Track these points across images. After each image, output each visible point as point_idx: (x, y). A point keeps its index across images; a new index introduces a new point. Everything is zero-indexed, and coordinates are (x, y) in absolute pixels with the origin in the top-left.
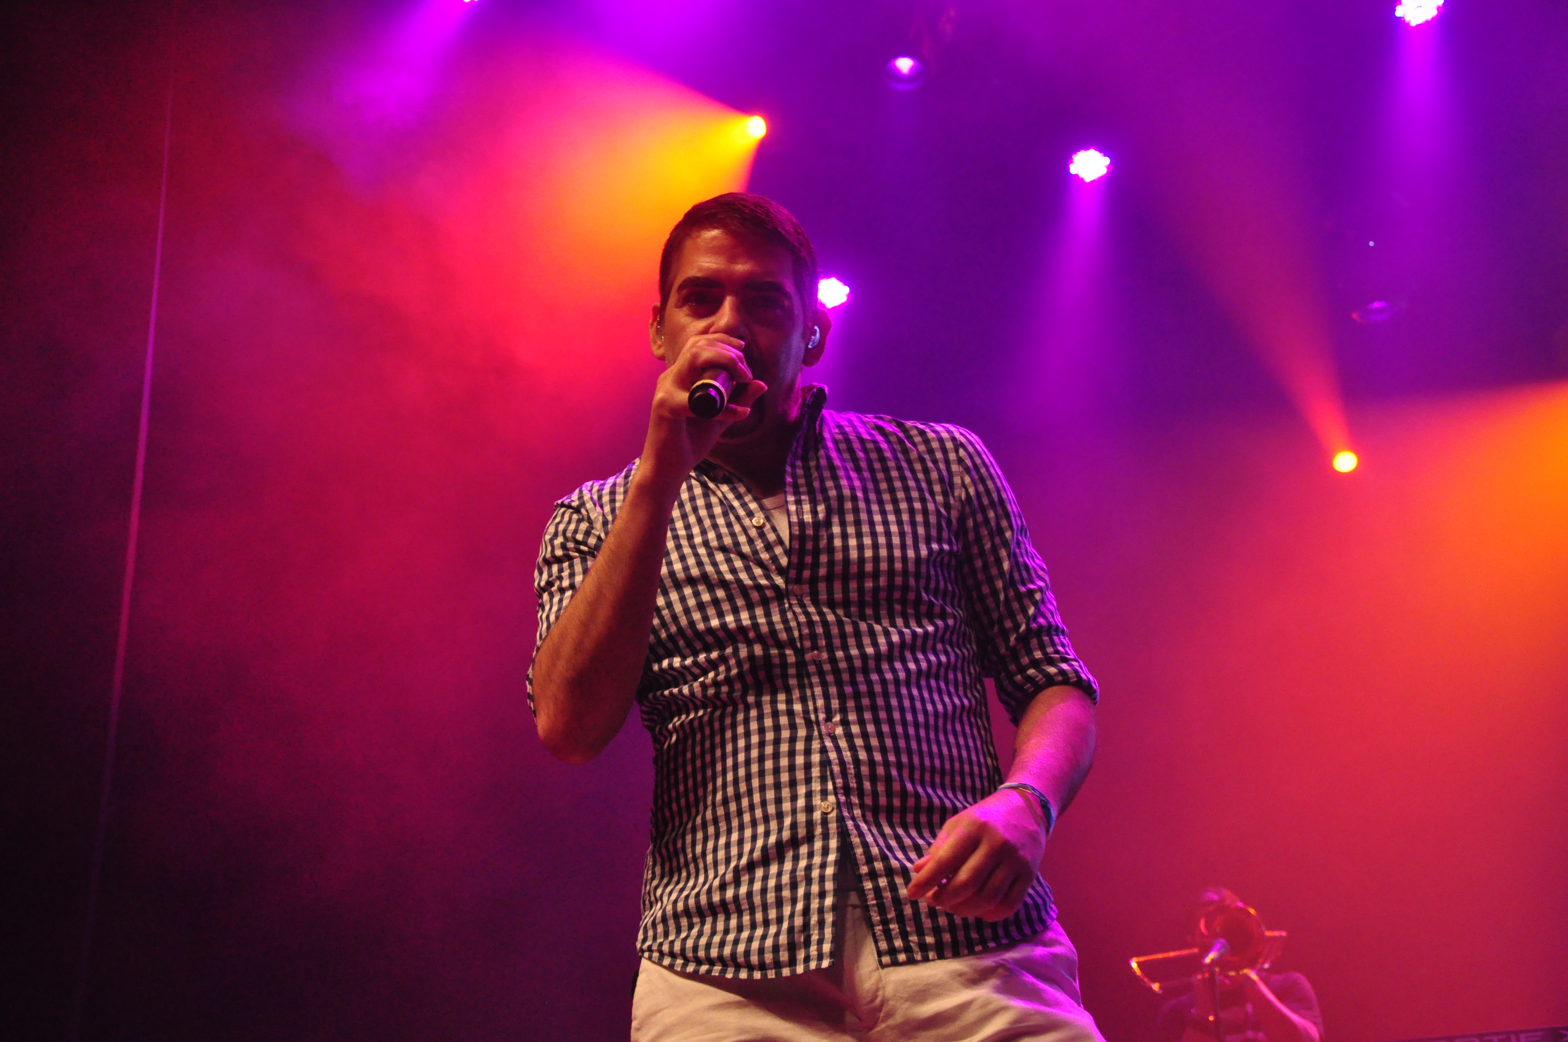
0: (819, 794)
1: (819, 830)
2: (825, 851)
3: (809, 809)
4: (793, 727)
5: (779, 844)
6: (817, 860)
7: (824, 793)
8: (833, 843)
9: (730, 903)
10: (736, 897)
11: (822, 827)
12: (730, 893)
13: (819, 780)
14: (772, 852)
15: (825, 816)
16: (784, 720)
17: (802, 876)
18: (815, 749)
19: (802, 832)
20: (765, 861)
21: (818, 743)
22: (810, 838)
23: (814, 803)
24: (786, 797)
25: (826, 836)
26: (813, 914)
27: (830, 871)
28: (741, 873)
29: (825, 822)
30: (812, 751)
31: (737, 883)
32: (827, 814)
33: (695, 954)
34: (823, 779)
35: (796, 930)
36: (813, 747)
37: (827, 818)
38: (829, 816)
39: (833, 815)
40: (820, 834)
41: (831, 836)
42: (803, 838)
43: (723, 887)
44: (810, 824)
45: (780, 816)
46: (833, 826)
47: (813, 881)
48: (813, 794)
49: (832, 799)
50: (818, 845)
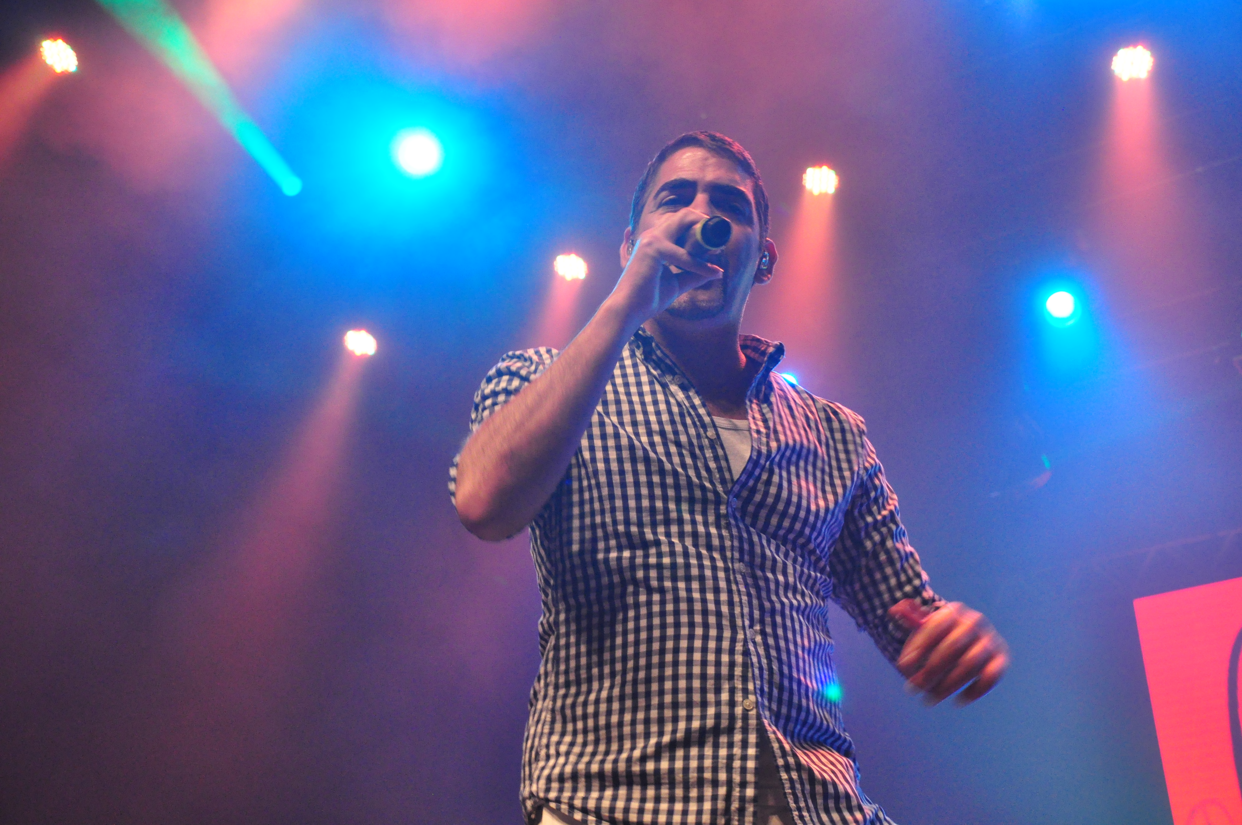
0: (741, 692)
1: (739, 724)
2: (745, 744)
3: (732, 704)
4: (720, 627)
5: (703, 730)
6: (737, 751)
7: (745, 692)
8: (752, 738)
9: (650, 775)
10: (657, 771)
11: (743, 722)
12: (650, 766)
13: (741, 679)
14: (695, 736)
15: (746, 712)
16: (712, 620)
17: (723, 764)
18: (738, 651)
19: (724, 723)
20: (687, 743)
21: (741, 646)
22: (730, 730)
23: (736, 699)
24: (710, 688)
25: (745, 730)
26: (734, 801)
27: (751, 764)
28: (663, 749)
29: (745, 717)
30: (736, 652)
31: (657, 757)
32: (748, 711)
33: (611, 815)
34: (745, 679)
35: (719, 812)
36: (736, 648)
37: (747, 715)
38: (750, 713)
39: (753, 713)
40: (740, 728)
41: (750, 731)
42: (724, 728)
43: (643, 759)
44: (732, 717)
45: (704, 704)
46: (753, 722)
47: (734, 770)
48: (736, 690)
49: (752, 698)
50: (738, 737)
